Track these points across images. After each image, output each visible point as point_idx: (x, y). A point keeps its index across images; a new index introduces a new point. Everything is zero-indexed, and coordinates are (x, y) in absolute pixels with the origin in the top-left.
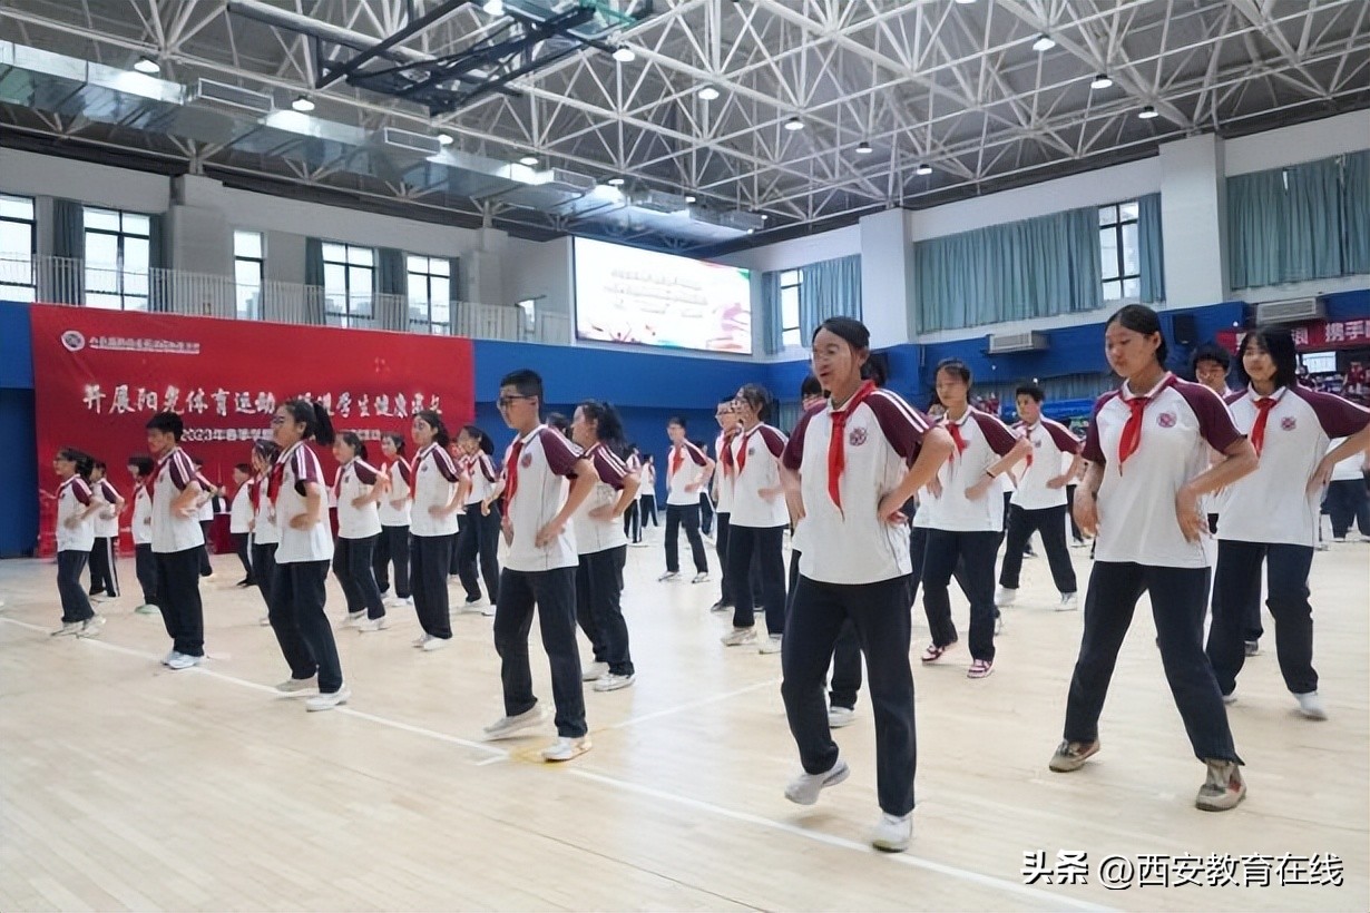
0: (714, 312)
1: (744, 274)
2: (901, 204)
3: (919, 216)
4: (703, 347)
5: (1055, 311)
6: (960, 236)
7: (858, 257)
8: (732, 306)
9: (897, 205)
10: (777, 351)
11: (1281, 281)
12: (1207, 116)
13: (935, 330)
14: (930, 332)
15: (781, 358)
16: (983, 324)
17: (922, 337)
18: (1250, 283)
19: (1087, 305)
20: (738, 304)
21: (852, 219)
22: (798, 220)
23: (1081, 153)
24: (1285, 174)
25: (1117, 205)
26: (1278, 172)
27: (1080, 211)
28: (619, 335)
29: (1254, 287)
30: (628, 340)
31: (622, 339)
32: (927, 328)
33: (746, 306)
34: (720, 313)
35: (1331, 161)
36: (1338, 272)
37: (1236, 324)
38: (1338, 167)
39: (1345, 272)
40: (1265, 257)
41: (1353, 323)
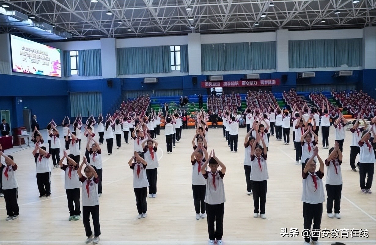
0: (51, 63)
1: (58, 51)
2: (114, 36)
3: (119, 40)
4: (49, 75)
5: (159, 72)
6: (132, 48)
7: (99, 50)
8: (56, 61)
9: (112, 37)
10: (69, 77)
11: (212, 70)
12: (197, 28)
13: (124, 74)
14: (122, 75)
15: (70, 79)
16: (138, 74)
17: (120, 76)
18: (206, 70)
19: (167, 71)
20: (57, 61)
21: (98, 38)
22: (78, 36)
23: (166, 31)
24: (213, 45)
25: (174, 46)
26: (211, 45)
27: (165, 46)
28: (26, 70)
29: (206, 71)
30: (28, 72)
31: (26, 72)
32: (121, 74)
33: (60, 62)
34: (53, 64)
35: (223, 44)
36: (223, 69)
37: (205, 80)
38: (224, 46)
39: (225, 70)
40: (209, 64)
41: (229, 82)
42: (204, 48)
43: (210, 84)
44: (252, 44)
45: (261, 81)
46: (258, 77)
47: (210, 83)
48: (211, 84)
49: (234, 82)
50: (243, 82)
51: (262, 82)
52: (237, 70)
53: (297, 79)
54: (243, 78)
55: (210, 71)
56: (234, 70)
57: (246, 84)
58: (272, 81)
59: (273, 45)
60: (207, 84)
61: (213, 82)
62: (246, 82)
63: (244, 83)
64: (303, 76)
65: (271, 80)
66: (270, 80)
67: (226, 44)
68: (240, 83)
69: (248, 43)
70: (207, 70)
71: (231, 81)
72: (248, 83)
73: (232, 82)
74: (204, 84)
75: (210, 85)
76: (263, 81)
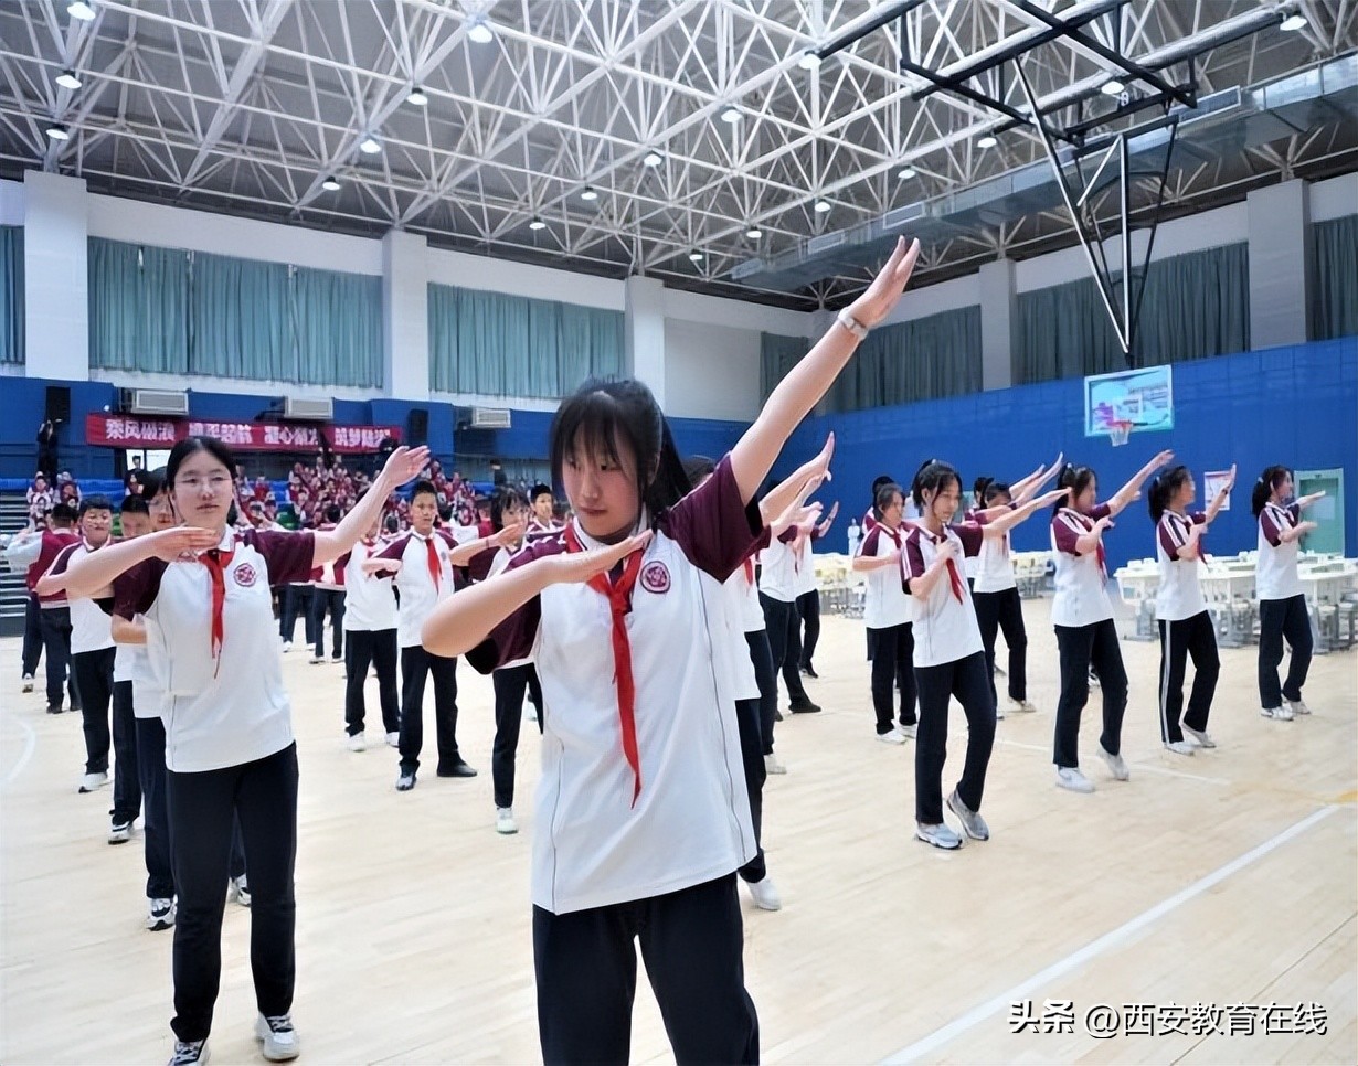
11: (136, 367)
18: (108, 363)
24: (141, 252)
29: (110, 368)
35: (183, 253)
36: (185, 370)
37: (107, 408)
38: (187, 262)
39: (190, 371)
40: (120, 337)
41: (213, 427)
42: (103, 256)
43: (128, 427)
44: (301, 272)
45: (337, 430)
46: (328, 413)
47: (128, 422)
48: (132, 431)
49: (232, 426)
50: (268, 429)
51: (341, 437)
52: (241, 377)
53: (455, 433)
54: (269, 412)
55: (126, 370)
56: (227, 375)
57: (280, 440)
58: (374, 435)
59: (375, 290)
60: (115, 429)
61: (143, 419)
62: (280, 431)
63: (273, 435)
64: (478, 422)
65: (374, 430)
66: (368, 429)
67: (199, 255)
68: (258, 435)
69: (283, 267)
70: (112, 364)
71: (221, 423)
72: (288, 434)
73: (224, 426)
74: (103, 431)
75: (127, 436)
76: (344, 430)
